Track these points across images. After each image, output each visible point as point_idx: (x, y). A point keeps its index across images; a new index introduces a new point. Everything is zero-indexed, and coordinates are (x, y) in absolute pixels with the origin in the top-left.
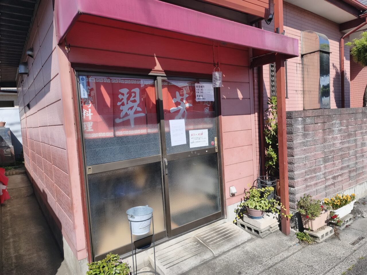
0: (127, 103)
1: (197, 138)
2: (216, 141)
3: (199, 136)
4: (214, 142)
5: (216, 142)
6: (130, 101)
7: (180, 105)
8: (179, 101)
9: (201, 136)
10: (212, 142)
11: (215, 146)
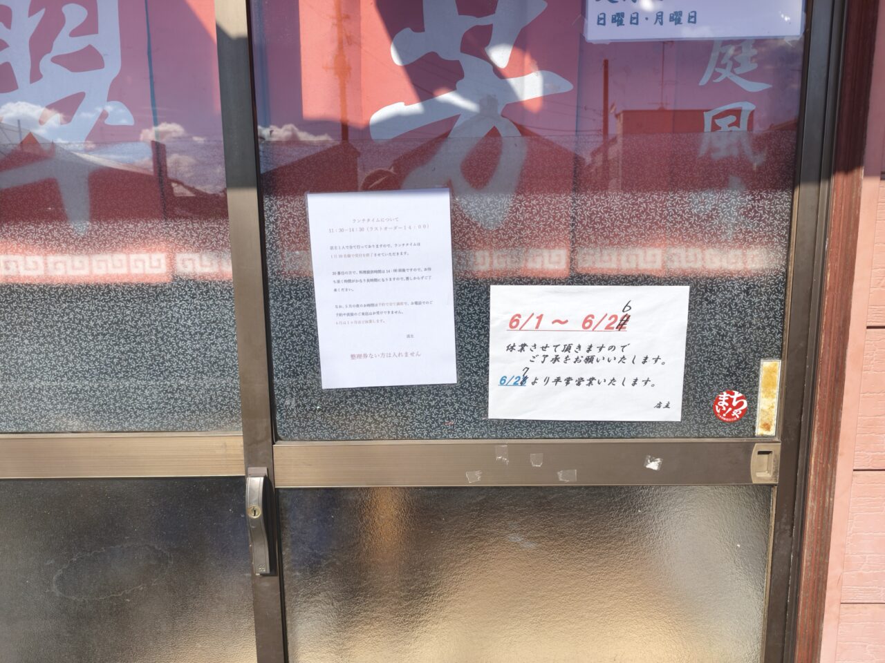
0: (35, 75)
1: (568, 348)
2: (776, 391)
3: (586, 338)
4: (751, 394)
5: (768, 404)
6: (56, 60)
7: (452, 87)
8: (450, 51)
9: (616, 337)
10: (725, 396)
11: (759, 431)
